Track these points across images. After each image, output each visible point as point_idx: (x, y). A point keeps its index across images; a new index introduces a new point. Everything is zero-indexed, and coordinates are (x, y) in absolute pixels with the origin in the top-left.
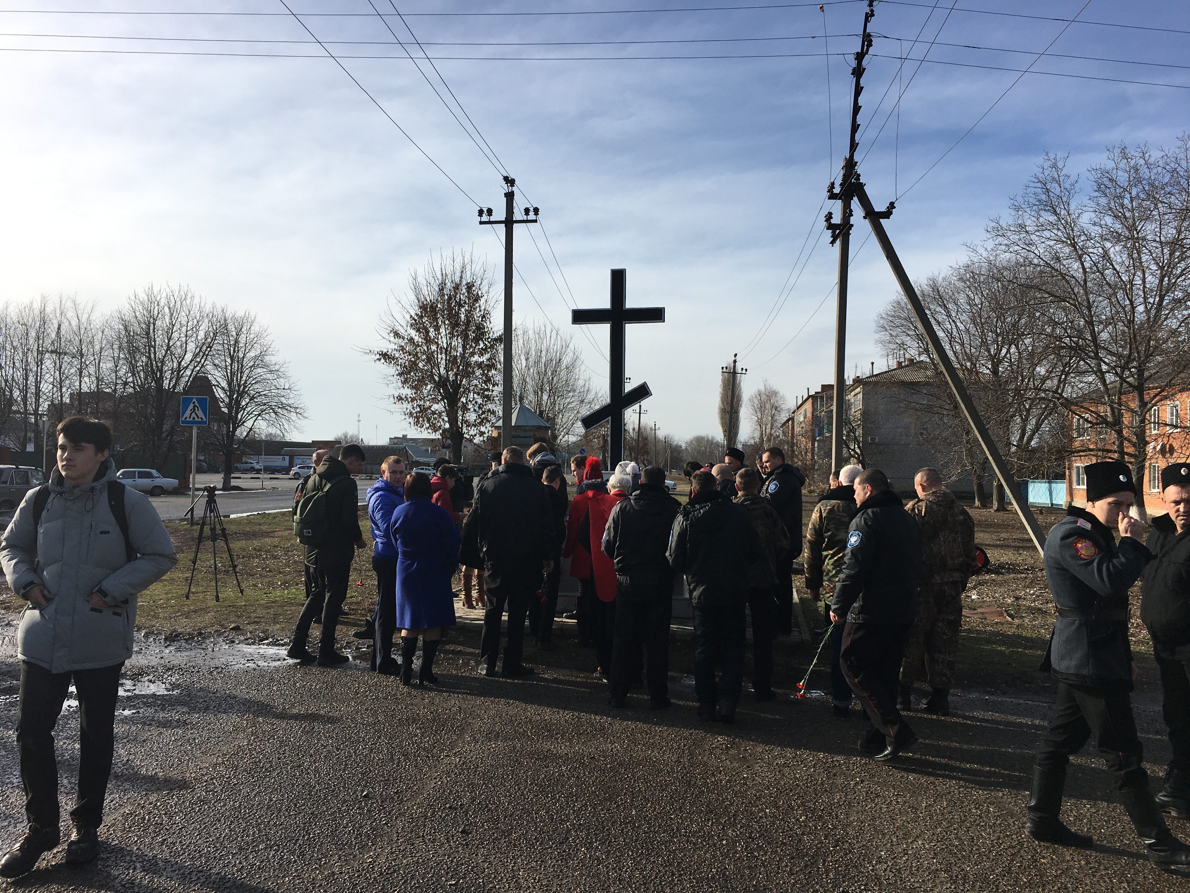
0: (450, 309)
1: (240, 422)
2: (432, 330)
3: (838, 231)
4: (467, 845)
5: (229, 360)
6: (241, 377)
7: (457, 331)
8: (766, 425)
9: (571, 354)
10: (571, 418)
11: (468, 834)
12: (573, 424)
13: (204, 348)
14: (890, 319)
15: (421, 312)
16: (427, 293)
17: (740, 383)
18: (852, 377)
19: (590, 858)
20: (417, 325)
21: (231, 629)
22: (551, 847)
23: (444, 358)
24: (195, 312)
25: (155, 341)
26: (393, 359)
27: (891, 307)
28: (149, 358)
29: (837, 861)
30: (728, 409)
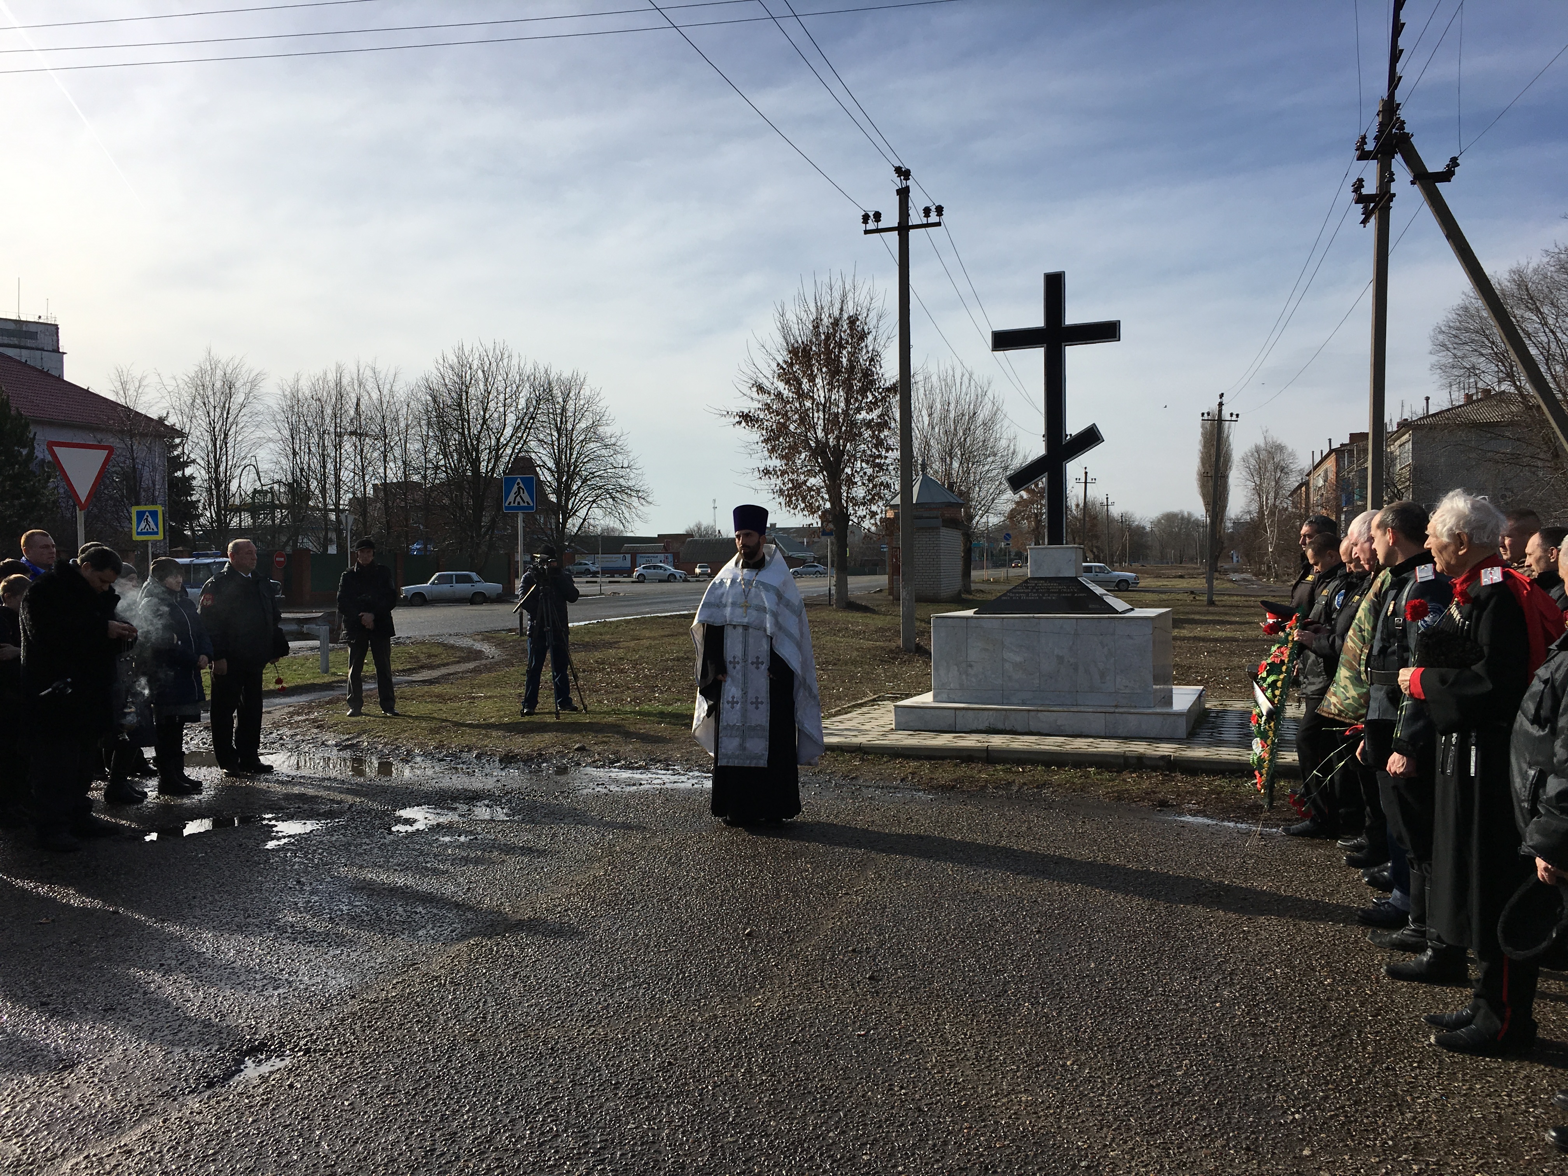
0: (828, 352)
1: (571, 510)
2: (805, 380)
3: (1372, 205)
4: (877, 993)
5: (555, 434)
6: (571, 454)
7: (838, 381)
8: (1268, 493)
9: (990, 405)
10: (991, 491)
11: (878, 981)
12: (993, 499)
13: (526, 420)
14: (1454, 333)
15: (791, 358)
16: (797, 333)
17: (1228, 437)
18: (1396, 420)
19: (1036, 1014)
20: (786, 375)
21: (576, 750)
22: (984, 1000)
23: (822, 417)
24: (514, 375)
25: (468, 414)
26: (757, 421)
27: (1455, 316)
28: (463, 434)
29: (1378, 1032)
30: (1212, 473)
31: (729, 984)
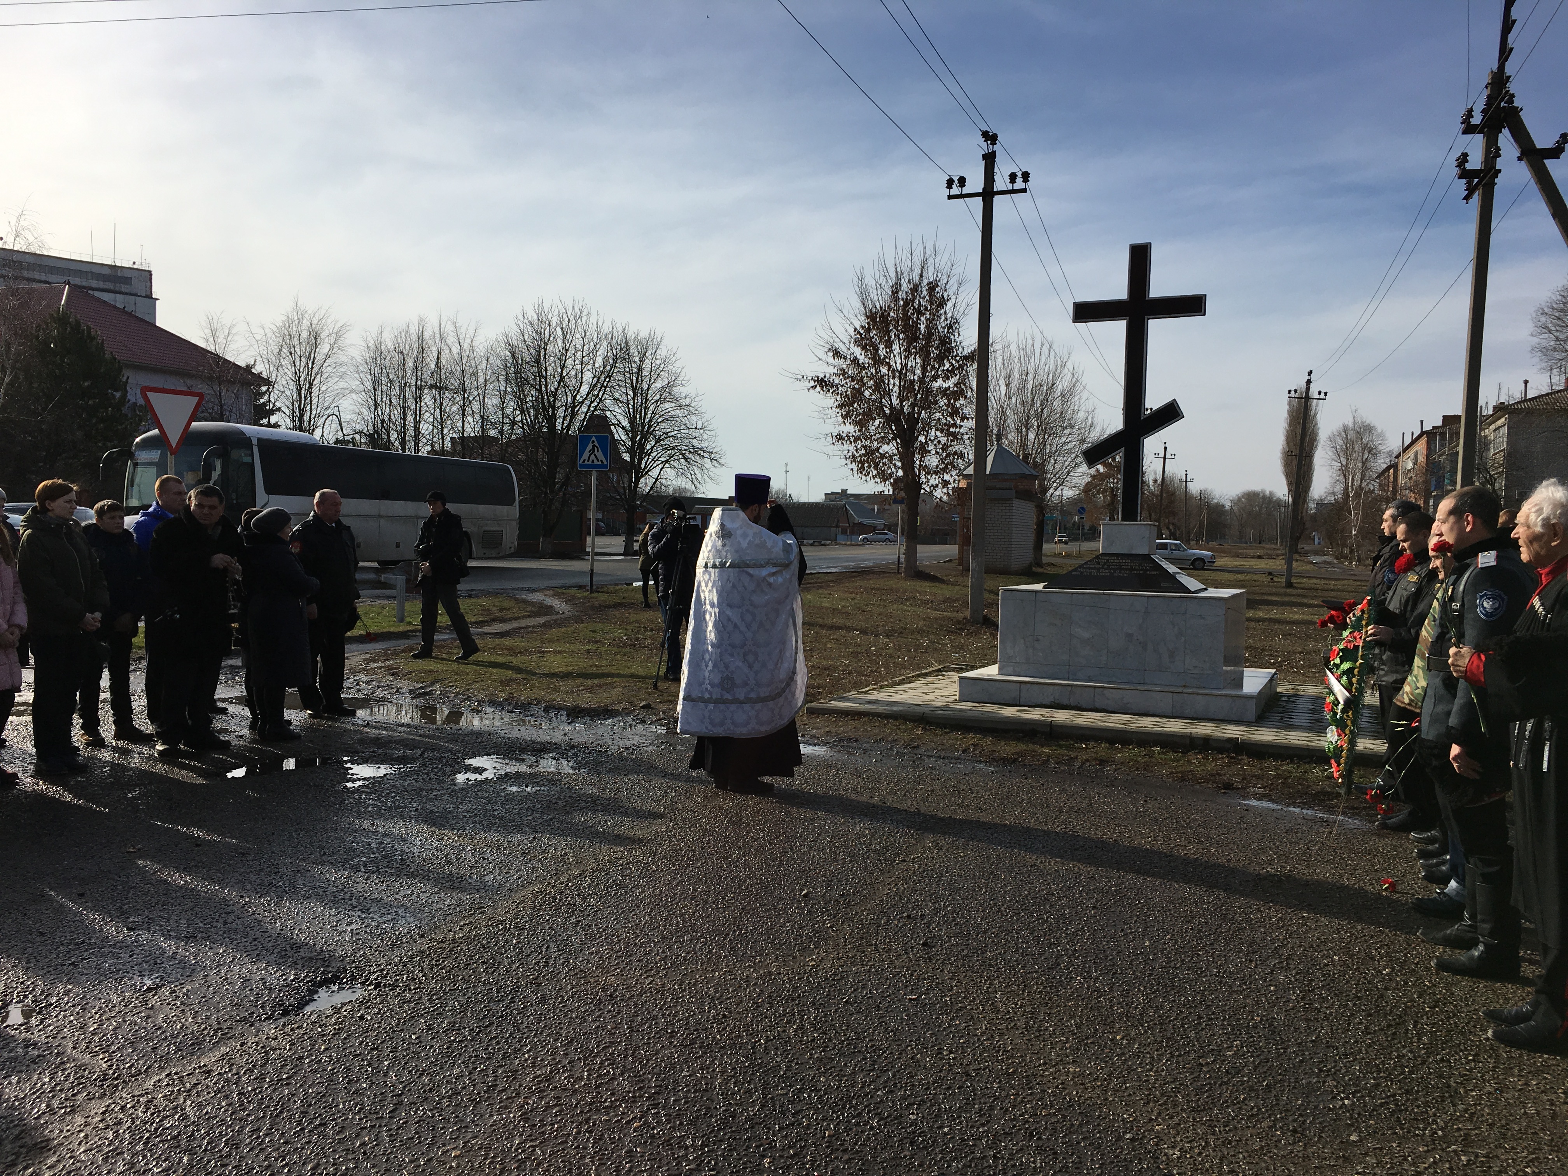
0: (906, 318)
1: (644, 469)
2: (882, 346)
3: (1476, 180)
4: (930, 959)
5: (631, 393)
6: (646, 414)
7: (915, 347)
8: (1354, 475)
9: (1069, 376)
10: (1067, 463)
11: (931, 947)
12: (1069, 472)
13: (602, 378)
14: (1557, 314)
15: (868, 323)
16: (876, 298)
17: (1315, 415)
18: (1493, 403)
19: (1088, 988)
20: (863, 340)
21: (642, 707)
22: (1036, 972)
23: (897, 383)
24: (592, 333)
25: (546, 371)
26: (832, 386)
27: (1559, 298)
28: (540, 390)
30: (1296, 452)
31: (784, 944)
